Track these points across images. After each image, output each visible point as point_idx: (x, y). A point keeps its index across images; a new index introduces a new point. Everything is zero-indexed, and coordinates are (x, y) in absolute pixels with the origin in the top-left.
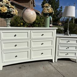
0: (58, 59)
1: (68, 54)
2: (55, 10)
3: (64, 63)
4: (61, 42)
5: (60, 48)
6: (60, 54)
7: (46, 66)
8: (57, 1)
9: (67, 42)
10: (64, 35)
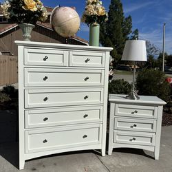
0: (115, 150)
1: (134, 139)
2: (124, 36)
3: (132, 160)
4: (119, 112)
5: (118, 126)
6: (117, 139)
7: (91, 166)
8: (126, 19)
9: (133, 113)
10: (126, 98)
